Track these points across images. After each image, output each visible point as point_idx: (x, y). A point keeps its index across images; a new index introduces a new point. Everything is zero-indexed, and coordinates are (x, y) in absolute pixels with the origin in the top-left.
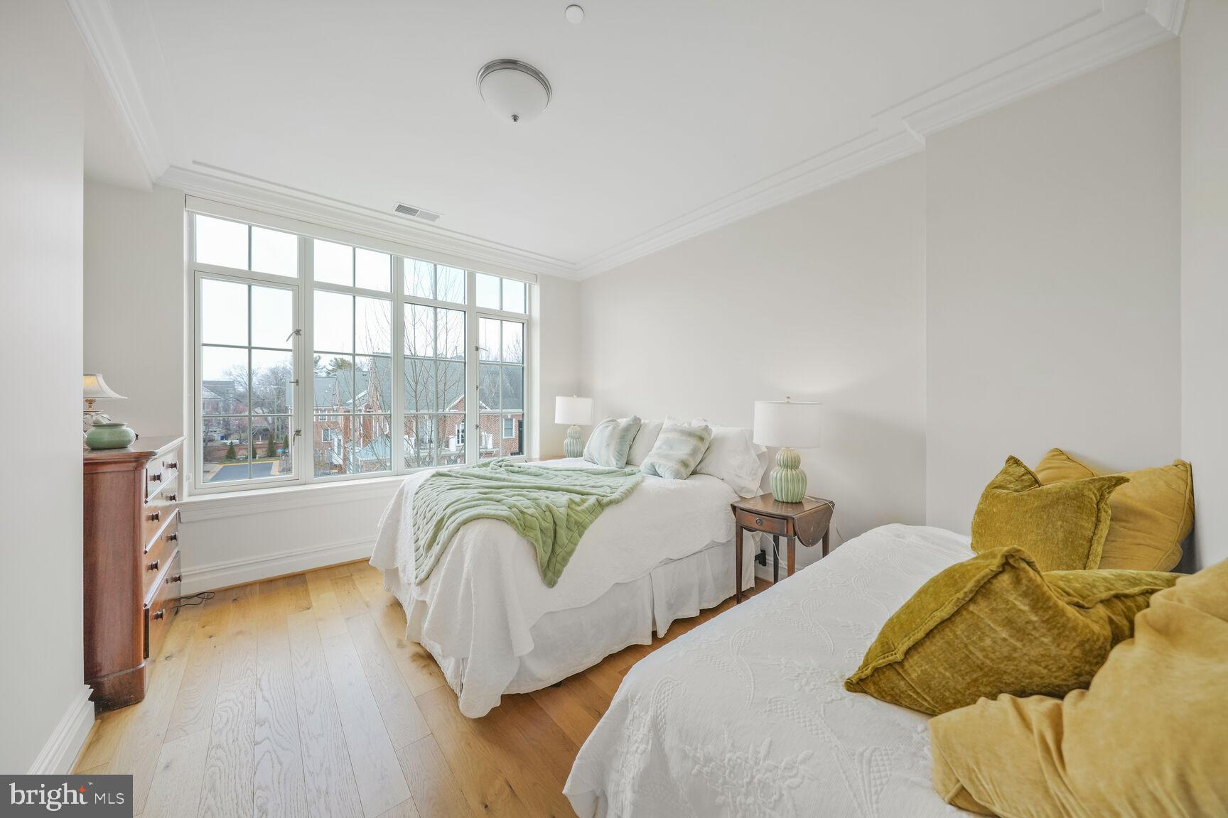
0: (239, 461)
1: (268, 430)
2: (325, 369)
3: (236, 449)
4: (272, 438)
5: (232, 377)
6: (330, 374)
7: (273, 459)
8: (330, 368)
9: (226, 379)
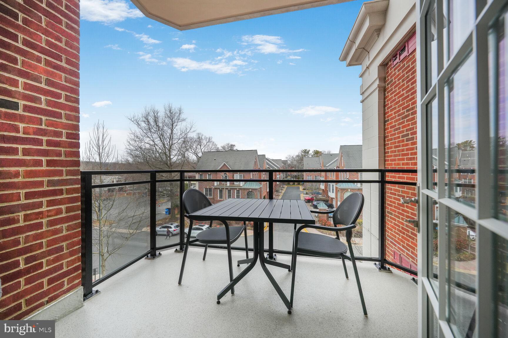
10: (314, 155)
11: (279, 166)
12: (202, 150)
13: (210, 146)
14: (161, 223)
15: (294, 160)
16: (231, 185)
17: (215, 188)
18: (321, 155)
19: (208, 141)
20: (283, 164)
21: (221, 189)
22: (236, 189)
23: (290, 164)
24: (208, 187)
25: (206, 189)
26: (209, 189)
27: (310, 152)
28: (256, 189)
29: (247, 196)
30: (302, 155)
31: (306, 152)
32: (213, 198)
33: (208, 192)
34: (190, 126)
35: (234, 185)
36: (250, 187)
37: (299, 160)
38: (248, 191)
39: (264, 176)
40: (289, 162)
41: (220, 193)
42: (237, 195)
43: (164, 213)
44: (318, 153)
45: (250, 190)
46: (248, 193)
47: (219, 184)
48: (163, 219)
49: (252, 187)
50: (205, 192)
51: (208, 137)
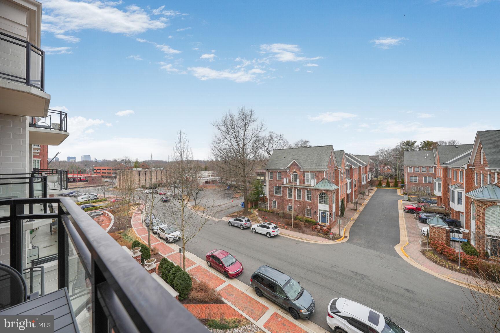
0: (383, 187)
1: (392, 175)
2: (418, 147)
3: (382, 182)
4: (396, 179)
5: (378, 154)
6: (421, 149)
7: (397, 188)
8: (421, 146)
9: (377, 155)
10: (422, 148)
11: (365, 163)
12: (274, 148)
13: (282, 143)
14: (237, 215)
15: (390, 155)
16: (302, 185)
17: (284, 187)
18: (436, 148)
19: (279, 139)
20: (371, 161)
21: (290, 188)
22: (307, 189)
23: (383, 161)
24: (277, 185)
25: (276, 187)
26: (279, 187)
27: (416, 144)
28: (330, 191)
29: (319, 198)
30: (403, 148)
31: (409, 145)
32: (283, 197)
33: (277, 190)
34: (261, 126)
35: (304, 185)
36: (322, 188)
37: (397, 156)
38: (320, 192)
39: (342, 175)
40: (381, 158)
41: (289, 192)
42: (307, 196)
43: (240, 205)
44: (430, 145)
45: (323, 191)
46: (321, 194)
47: (288, 183)
48: (239, 211)
49: (325, 188)
50: (275, 190)
51: (279, 134)
